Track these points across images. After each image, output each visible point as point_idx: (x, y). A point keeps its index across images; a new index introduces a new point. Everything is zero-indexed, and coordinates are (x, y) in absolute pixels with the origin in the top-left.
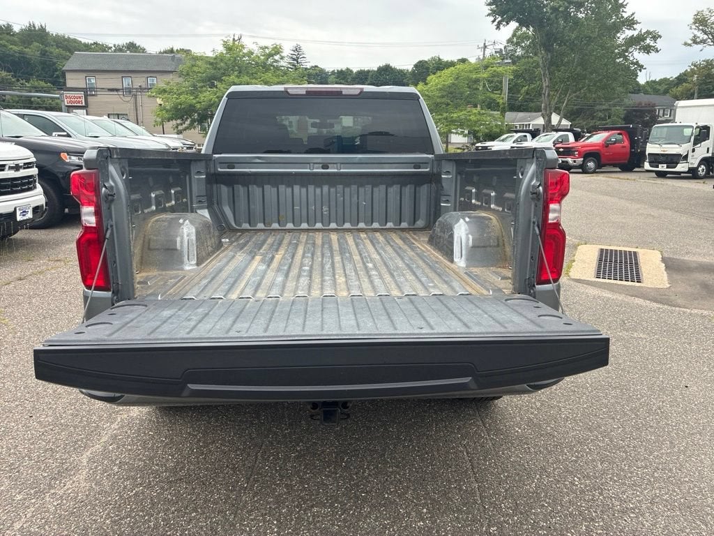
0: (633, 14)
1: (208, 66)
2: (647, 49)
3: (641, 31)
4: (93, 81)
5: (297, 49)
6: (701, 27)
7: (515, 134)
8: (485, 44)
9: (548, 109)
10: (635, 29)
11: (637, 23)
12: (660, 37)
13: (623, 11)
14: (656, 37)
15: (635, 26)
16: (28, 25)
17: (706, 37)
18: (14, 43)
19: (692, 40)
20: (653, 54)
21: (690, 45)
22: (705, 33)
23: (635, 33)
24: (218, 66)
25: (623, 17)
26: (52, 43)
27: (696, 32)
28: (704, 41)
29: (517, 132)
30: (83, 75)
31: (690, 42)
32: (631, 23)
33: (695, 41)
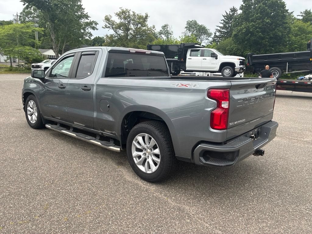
0: (87, 13)
2: (94, 28)
3: (90, 21)
6: (107, 22)
8: (17, 14)
10: (88, 19)
11: (89, 17)
12: (98, 24)
13: (83, 11)
14: (96, 24)
15: (89, 18)
17: (109, 26)
19: (105, 26)
20: (96, 30)
21: (104, 28)
22: (109, 24)
23: (89, 21)
25: (84, 14)
27: (106, 23)
28: (109, 27)
31: (105, 27)
32: (87, 17)
33: (106, 27)
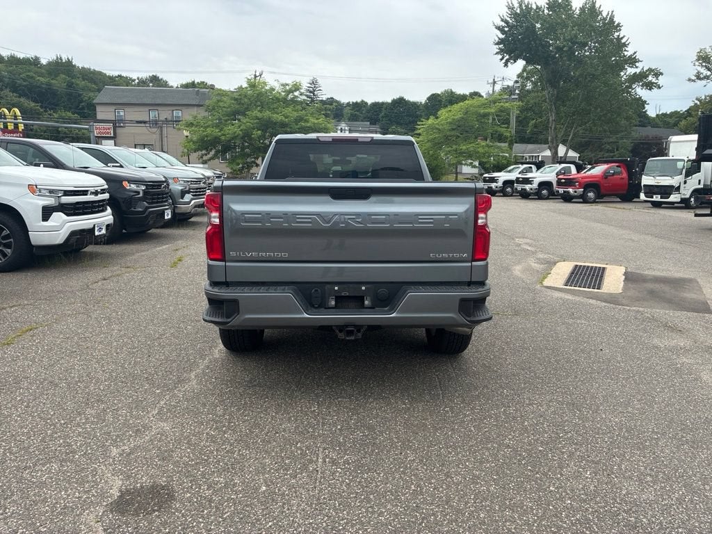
0: (635, 53)
1: (233, 102)
2: (650, 86)
3: (643, 69)
4: (122, 114)
5: (314, 82)
6: (704, 64)
7: (520, 165)
8: (494, 80)
9: (555, 142)
10: (637, 67)
11: (639, 61)
12: (662, 74)
13: (625, 50)
14: (657, 74)
15: (637, 64)
16: (55, 58)
17: (709, 73)
18: (42, 75)
19: (696, 76)
20: (655, 90)
21: (694, 81)
22: (709, 70)
23: (638, 71)
24: (243, 102)
25: (624, 56)
26: (78, 75)
27: (699, 69)
28: (707, 77)
29: (522, 163)
30: (112, 109)
31: (694, 78)
32: (633, 61)
33: (699, 77)
